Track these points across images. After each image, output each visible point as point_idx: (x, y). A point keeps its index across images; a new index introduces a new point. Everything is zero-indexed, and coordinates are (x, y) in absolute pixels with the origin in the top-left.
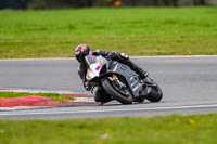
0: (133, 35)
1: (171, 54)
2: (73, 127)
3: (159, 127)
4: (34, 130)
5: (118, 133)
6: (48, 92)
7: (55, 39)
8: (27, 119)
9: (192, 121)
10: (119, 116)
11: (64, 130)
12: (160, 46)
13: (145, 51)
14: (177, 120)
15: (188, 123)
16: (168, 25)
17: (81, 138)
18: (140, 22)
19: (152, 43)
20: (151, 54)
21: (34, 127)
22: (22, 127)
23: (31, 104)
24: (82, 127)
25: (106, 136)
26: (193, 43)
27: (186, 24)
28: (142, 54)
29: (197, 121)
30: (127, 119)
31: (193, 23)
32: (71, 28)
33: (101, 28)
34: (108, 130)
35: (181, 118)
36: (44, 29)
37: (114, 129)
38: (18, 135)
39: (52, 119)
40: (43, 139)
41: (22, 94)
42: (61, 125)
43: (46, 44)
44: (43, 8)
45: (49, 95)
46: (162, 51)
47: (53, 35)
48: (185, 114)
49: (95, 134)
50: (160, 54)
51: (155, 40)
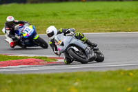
0: (94, 19)
1: (118, 31)
2: (56, 78)
3: (110, 78)
4: (30, 80)
5: (84, 81)
6: (40, 56)
7: (45, 21)
8: (26, 73)
9: (131, 74)
10: (86, 70)
11: (50, 80)
12: (110, 26)
13: (101, 29)
14: (122, 73)
15: (129, 75)
16: (116, 13)
18: (99, 11)
19: (106, 24)
20: (105, 31)
21: (31, 78)
22: (23, 78)
23: (29, 63)
24: (61, 78)
25: (76, 84)
26: (132, 24)
27: (127, 12)
28: (100, 31)
29: (134, 74)
30: (90, 72)
32: (55, 15)
33: (74, 14)
34: (78, 80)
35: (125, 72)
36: (37, 16)
37: (82, 79)
38: (20, 83)
39: (42, 73)
40: (37, 86)
41: (24, 57)
42: (48, 77)
43: (39, 25)
44: (37, 2)
45: (41, 58)
47: (43, 20)
48: (126, 69)
49: (70, 82)
50: (111, 31)
51: (107, 22)
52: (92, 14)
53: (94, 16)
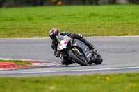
0: (69, 23)
1: (94, 35)
2: (31, 82)
3: (86, 82)
4: (6, 84)
5: (60, 86)
6: (15, 60)
7: (20, 25)
8: (2, 77)
9: (108, 78)
11: (26, 83)
14: (98, 78)
15: (105, 79)
16: (92, 17)
17: (37, 89)
18: (74, 15)
19: (81, 28)
21: (7, 82)
23: (5, 67)
24: (37, 82)
25: (52, 88)
26: (108, 28)
27: (103, 16)
29: (111, 78)
30: (66, 77)
31: (108, 16)
33: (49, 19)
34: (54, 84)
35: (101, 76)
36: (12, 20)
37: (57, 83)
39: (18, 77)
40: (13, 89)
42: (24, 81)
43: (14, 29)
44: (12, 6)
45: (16, 62)
46: (88, 33)
47: (18, 24)
48: (103, 74)
49: (46, 86)
51: (83, 26)
52: (67, 18)
53: (69, 20)
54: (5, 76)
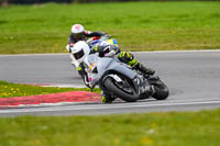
0: (179, 29)
1: (217, 48)
2: (118, 122)
3: (204, 122)
4: (78, 126)
5: (164, 128)
8: (71, 114)
10: (165, 110)
11: (110, 125)
12: (205, 40)
13: (191, 45)
16: (214, 19)
17: (127, 134)
18: (187, 16)
20: (198, 48)
21: (79, 123)
22: (67, 123)
23: (76, 99)
24: (128, 122)
25: (151, 131)
28: (188, 48)
30: (172, 113)
32: (117, 21)
33: (147, 21)
34: (154, 125)
37: (160, 124)
38: (62, 131)
40: (88, 135)
41: (67, 89)
42: (106, 120)
46: (208, 45)
49: (141, 129)
50: (206, 48)
51: (201, 33)
52: (176, 21)
53: (179, 23)
54: (77, 114)
